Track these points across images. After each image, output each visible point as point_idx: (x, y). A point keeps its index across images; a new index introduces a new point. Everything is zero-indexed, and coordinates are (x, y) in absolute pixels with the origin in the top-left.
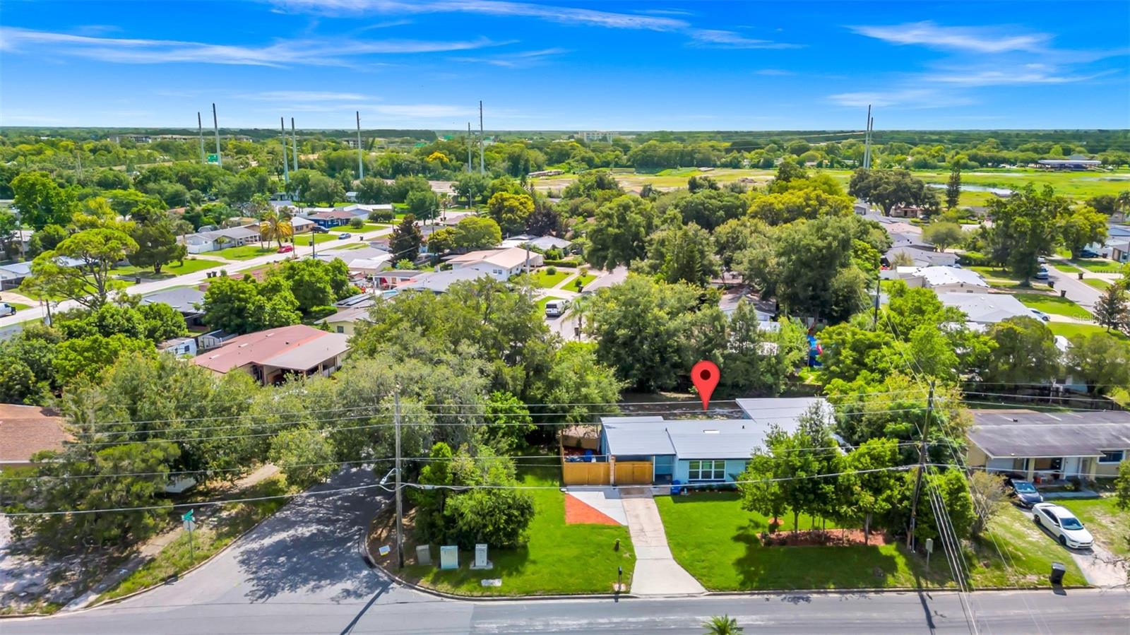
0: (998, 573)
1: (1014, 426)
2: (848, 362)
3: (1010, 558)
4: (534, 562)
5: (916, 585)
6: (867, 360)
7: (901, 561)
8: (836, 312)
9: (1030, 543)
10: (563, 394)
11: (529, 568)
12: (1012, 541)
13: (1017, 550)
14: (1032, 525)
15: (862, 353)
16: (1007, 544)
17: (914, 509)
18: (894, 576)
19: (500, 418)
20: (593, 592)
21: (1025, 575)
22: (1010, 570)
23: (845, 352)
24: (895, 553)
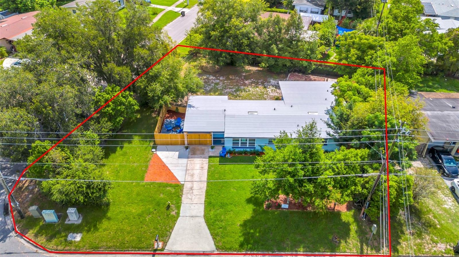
0: (419, 241)
1: (451, 113)
2: (354, 59)
3: (428, 225)
4: (109, 219)
5: (359, 251)
6: (366, 58)
7: (353, 227)
8: (359, 9)
9: (445, 210)
10: (157, 87)
11: (105, 224)
12: (433, 208)
13: (435, 217)
14: (448, 192)
15: (363, 52)
16: (429, 211)
17: (370, 196)
18: (346, 242)
19: (109, 106)
20: (140, 249)
21: (436, 243)
22: (428, 237)
23: (353, 51)
24: (351, 220)
